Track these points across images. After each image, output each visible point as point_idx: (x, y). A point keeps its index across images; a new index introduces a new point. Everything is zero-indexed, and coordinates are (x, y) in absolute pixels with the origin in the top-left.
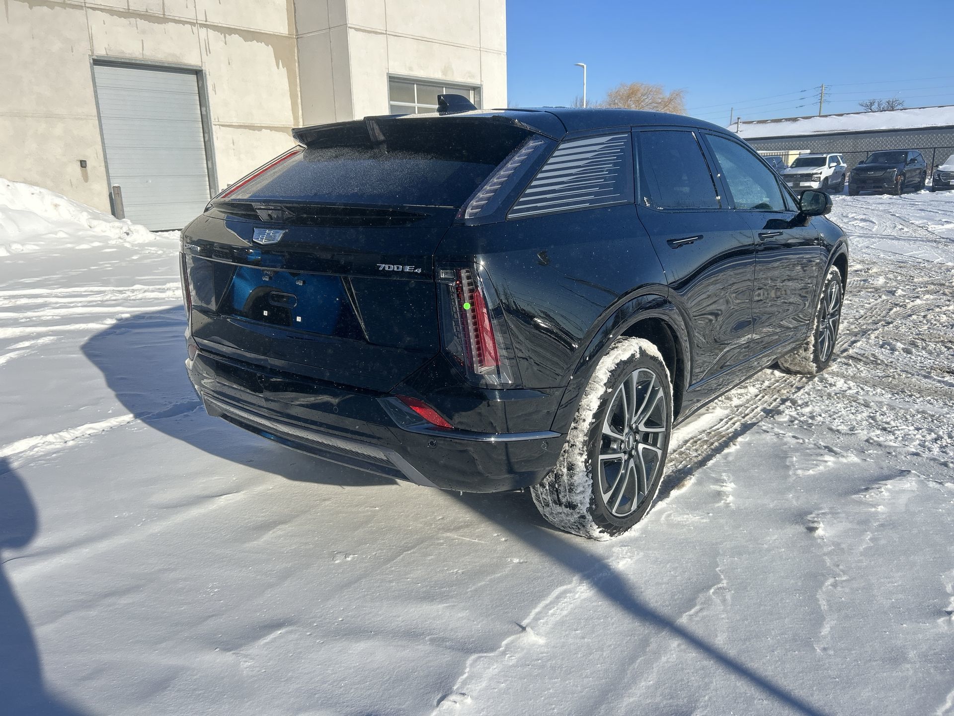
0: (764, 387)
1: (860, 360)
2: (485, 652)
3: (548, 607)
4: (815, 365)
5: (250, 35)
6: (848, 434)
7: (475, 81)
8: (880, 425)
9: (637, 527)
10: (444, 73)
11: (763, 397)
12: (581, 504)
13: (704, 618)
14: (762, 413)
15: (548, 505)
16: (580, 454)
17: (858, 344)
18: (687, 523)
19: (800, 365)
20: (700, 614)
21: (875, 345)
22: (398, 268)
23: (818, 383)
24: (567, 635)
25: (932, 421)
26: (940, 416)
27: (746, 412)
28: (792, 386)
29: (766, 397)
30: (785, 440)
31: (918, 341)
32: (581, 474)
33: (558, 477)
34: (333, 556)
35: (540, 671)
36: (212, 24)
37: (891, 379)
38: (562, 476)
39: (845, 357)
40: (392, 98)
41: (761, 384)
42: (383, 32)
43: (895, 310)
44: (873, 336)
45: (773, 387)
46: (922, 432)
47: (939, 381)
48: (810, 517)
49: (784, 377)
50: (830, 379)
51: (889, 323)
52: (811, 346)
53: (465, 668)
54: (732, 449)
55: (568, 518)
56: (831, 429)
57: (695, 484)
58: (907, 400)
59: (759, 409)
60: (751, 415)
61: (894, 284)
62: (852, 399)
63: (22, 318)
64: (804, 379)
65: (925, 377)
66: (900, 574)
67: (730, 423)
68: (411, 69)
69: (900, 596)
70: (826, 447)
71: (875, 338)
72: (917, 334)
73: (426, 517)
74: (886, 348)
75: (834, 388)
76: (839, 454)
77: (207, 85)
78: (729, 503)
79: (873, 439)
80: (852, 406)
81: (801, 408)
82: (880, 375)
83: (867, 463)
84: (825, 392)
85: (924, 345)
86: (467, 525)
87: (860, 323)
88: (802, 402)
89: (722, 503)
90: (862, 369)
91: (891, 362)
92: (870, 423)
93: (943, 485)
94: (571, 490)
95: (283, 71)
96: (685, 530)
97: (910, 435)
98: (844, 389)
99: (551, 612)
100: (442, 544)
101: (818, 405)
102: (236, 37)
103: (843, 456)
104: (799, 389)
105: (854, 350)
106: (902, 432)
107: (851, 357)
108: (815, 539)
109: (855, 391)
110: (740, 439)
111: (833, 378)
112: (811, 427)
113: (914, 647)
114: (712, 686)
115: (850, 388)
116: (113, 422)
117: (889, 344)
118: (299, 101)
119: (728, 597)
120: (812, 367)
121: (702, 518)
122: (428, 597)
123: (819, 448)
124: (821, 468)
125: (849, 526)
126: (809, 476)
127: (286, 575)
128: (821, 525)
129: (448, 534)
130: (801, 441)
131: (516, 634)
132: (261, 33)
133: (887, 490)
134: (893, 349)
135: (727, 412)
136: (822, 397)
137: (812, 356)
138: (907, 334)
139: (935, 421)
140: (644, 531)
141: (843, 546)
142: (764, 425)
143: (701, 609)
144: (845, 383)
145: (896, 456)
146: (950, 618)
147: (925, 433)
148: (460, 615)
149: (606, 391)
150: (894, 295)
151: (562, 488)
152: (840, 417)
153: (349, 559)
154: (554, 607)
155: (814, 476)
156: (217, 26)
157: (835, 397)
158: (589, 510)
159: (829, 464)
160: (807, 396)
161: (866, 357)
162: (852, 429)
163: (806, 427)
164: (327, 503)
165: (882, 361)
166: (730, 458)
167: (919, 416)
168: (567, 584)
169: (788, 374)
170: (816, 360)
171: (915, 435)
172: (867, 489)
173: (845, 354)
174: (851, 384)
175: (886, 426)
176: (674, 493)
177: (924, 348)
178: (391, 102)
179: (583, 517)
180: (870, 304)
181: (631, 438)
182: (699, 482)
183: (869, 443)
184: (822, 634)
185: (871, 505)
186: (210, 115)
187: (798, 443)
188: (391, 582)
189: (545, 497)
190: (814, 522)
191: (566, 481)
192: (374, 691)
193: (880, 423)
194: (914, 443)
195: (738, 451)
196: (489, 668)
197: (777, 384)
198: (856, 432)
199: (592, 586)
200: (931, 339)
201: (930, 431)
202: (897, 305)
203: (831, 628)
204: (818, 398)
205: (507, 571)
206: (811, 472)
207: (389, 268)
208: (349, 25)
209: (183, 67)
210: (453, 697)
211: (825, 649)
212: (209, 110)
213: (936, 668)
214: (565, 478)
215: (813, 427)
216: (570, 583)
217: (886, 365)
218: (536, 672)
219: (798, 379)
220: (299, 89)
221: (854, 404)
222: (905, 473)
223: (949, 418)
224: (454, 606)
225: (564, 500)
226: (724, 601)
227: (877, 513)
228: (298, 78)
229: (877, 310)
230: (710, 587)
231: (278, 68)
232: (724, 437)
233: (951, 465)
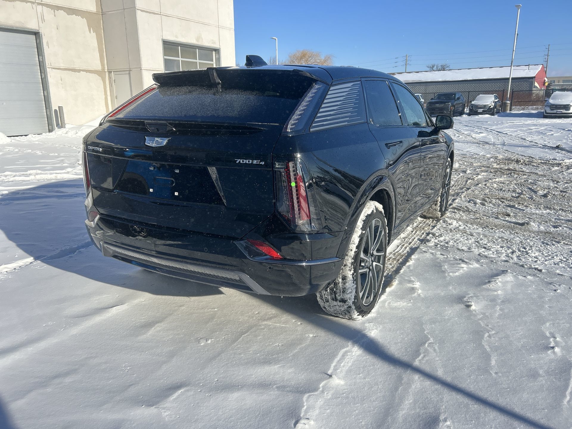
0: (414, 227)
1: (460, 210)
2: (312, 392)
3: (339, 362)
4: (440, 213)
5: (71, 11)
6: (468, 251)
7: (216, 46)
8: (482, 246)
9: (373, 311)
10: (197, 40)
11: (416, 232)
12: (349, 299)
13: (427, 361)
14: (418, 241)
15: (328, 301)
16: (350, 270)
17: (457, 201)
18: (400, 307)
19: (432, 213)
20: (425, 359)
21: (465, 201)
22: (249, 162)
23: (443, 223)
24: (355, 378)
25: (507, 242)
26: (511, 239)
27: (410, 241)
28: (429, 225)
29: (418, 232)
30: (437, 256)
31: (486, 198)
32: (350, 282)
33: (336, 284)
34: (198, 341)
35: (347, 400)
36: (45, 3)
37: (479, 220)
38: (339, 283)
39: (451, 208)
40: (165, 54)
41: (413, 225)
42: (158, 13)
43: (469, 181)
44: (462, 196)
45: (419, 226)
46: (505, 249)
47: (504, 220)
48: (465, 299)
49: (423, 220)
50: (448, 221)
51: (468, 189)
52: (439, 203)
53: (304, 403)
54: (410, 263)
55: (340, 308)
56: (458, 249)
57: (398, 284)
58: (491, 231)
59: (416, 239)
60: (413, 242)
61: (464, 167)
62: (463, 232)
64: (434, 221)
65: (496, 218)
66: (520, 328)
67: (403, 248)
68: (177, 37)
69: (525, 340)
70: (460, 259)
71: (464, 197)
72: (485, 195)
73: (248, 313)
74: (471, 203)
75: (452, 226)
76: (468, 263)
77: (42, 42)
78: (420, 294)
79: (482, 254)
80: (464, 236)
81: (439, 238)
82: (473, 218)
83: (483, 267)
84: (448, 228)
85: (490, 200)
86: (275, 316)
87: (453, 189)
88: (438, 234)
89: (416, 294)
90: (463, 215)
91: (476, 210)
92: (477, 245)
93: (526, 277)
94: (344, 292)
95: (94, 35)
96: (400, 311)
97: (499, 250)
98: (457, 226)
99: (342, 365)
100: (264, 329)
101: (447, 236)
102: (61, 12)
103: (470, 264)
104: (434, 227)
105: (456, 204)
106: (494, 249)
107: (454, 208)
108: (471, 311)
109: (463, 227)
110: (413, 257)
111: (450, 220)
112: (447, 248)
113: (541, 368)
114: (445, 400)
115: (460, 226)
116: (21, 263)
117: (473, 201)
118: (105, 54)
119: (436, 348)
120: (438, 215)
121: (408, 304)
122: (267, 361)
123: (457, 260)
124: (461, 271)
125: (487, 303)
126: (456, 276)
127: (172, 355)
128: (473, 303)
129: (266, 322)
130: (446, 257)
131: (326, 379)
132: (78, 10)
133: (500, 282)
134: (475, 203)
135: (399, 241)
136: (447, 231)
137: (439, 208)
138: (479, 195)
139: (509, 243)
141: (487, 314)
142: (423, 248)
143: (424, 356)
144: (457, 223)
145: (496, 263)
146: (554, 350)
147: (506, 249)
148: (289, 371)
149: (362, 232)
150: (465, 173)
151: (338, 291)
152: (460, 242)
153: (209, 342)
154: (343, 362)
155: (459, 276)
156: (49, 5)
157: (454, 231)
158: (354, 303)
159: (465, 269)
160: (439, 231)
161: (463, 208)
162: (469, 249)
163: (445, 248)
164: (183, 308)
165: (472, 210)
166: (411, 268)
167: (500, 240)
168: (346, 348)
169: (425, 219)
170: (441, 210)
171: (501, 251)
172: (489, 282)
173: (451, 207)
174: (460, 223)
175: (485, 246)
176: (388, 290)
177: (490, 202)
178: (165, 57)
179: (350, 307)
180: (455, 178)
181: (370, 259)
182: (400, 283)
183: (480, 256)
184: (492, 364)
185: (494, 290)
186: (45, 61)
187: (444, 258)
188: (240, 354)
189: (326, 296)
190: (468, 302)
191: (341, 286)
192: (252, 422)
193: (482, 244)
194: (503, 255)
195: (414, 264)
196: (317, 401)
197: (421, 225)
198: (472, 250)
199: (360, 347)
200: (492, 197)
201: (509, 248)
202: (469, 179)
203: (496, 361)
204: (445, 232)
205: (308, 342)
206: (457, 274)
207: (243, 161)
208: (137, 8)
209: (26, 30)
210: (302, 421)
211: (496, 373)
212: (45, 58)
213: (555, 378)
214: (340, 285)
215: (449, 248)
216: (348, 346)
217: (474, 212)
218: (345, 401)
219: (431, 221)
220: (104, 47)
221: (465, 234)
222: (505, 272)
223: (516, 241)
224: (284, 366)
225: (339, 298)
226: (435, 350)
227: (498, 295)
228: (103, 39)
229: (460, 181)
230: (425, 343)
231: (90, 33)
232: (403, 256)
233: (526, 266)
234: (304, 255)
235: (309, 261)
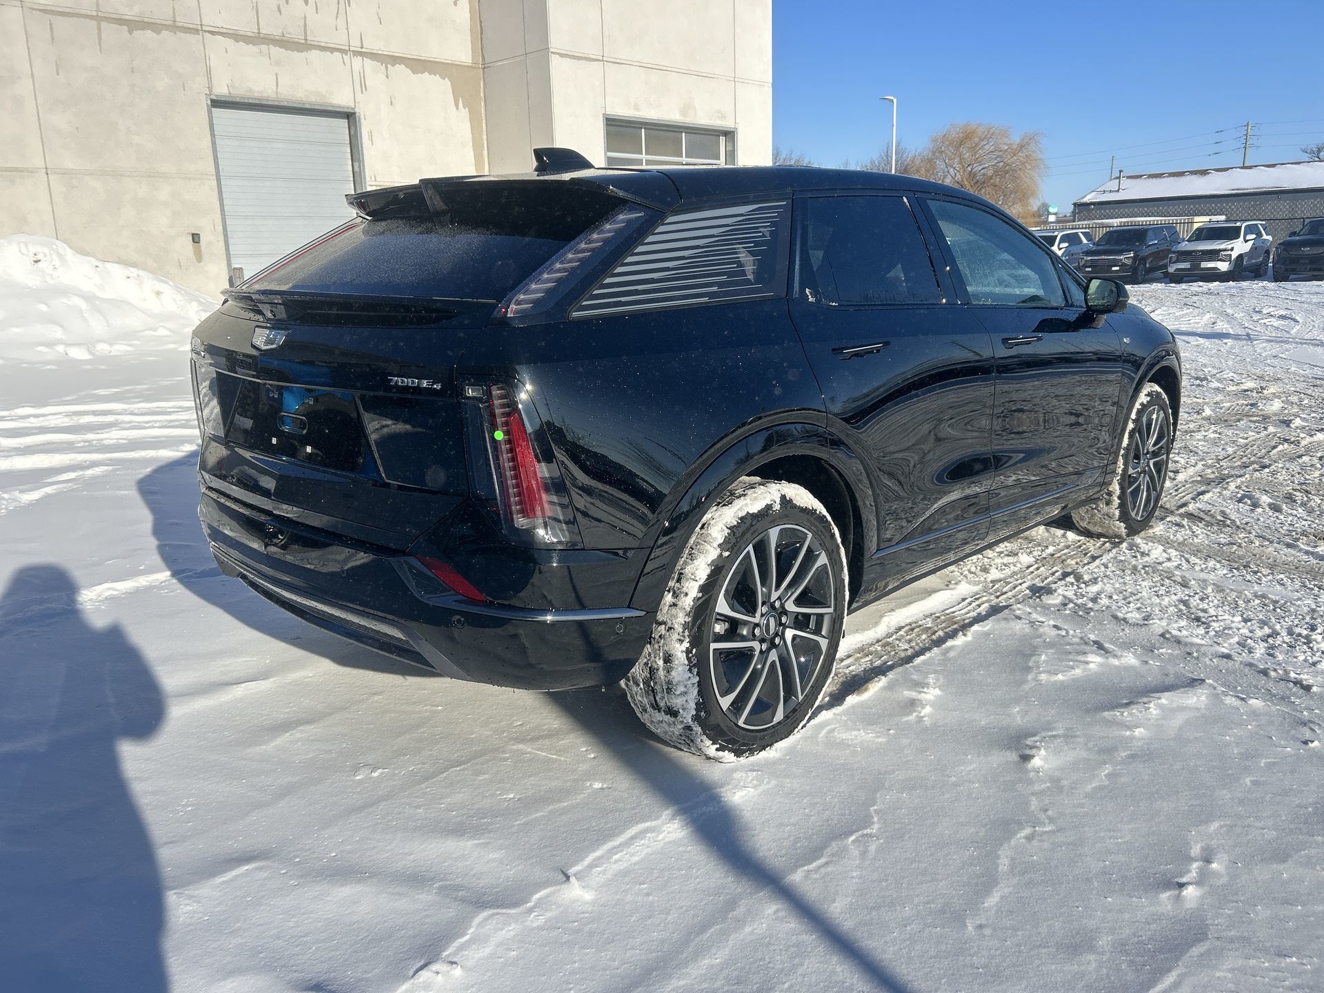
0: (1044, 555)
1: (1201, 519)
2: (506, 908)
3: (613, 851)
4: (1122, 524)
5: (420, 65)
6: (1138, 624)
7: (727, 124)
8: (1192, 613)
9: (782, 745)
10: (684, 112)
11: (1038, 569)
12: (684, 709)
13: (827, 874)
14: (1028, 591)
15: (645, 711)
16: (680, 640)
17: (1207, 497)
18: (855, 741)
19: (1102, 526)
20: (823, 871)
21: (1231, 498)
22: (413, 382)
23: (1127, 551)
24: (626, 891)
25: (1274, 610)
26: (1286, 603)
27: (1005, 590)
28: (1086, 554)
29: (1042, 569)
30: (1041, 630)
31: (1298, 494)
32: (680, 669)
33: (652, 671)
34: (356, 769)
35: (571, 937)
36: (369, 51)
37: (1235, 547)
38: (657, 670)
39: (1181, 515)
40: (609, 148)
41: (1043, 550)
42: (598, 57)
43: (1280, 448)
44: (1232, 486)
45: (1059, 555)
46: (1252, 625)
47: (1307, 553)
48: (1029, 741)
49: (1079, 541)
50: (1142, 545)
51: (1264, 467)
52: (1116, 499)
53: (470, 927)
54: (960, 640)
55: (671, 729)
56: (1115, 617)
57: (884, 688)
58: (1248, 577)
59: (1025, 585)
60: (1010, 593)
61: (1295, 410)
62: (1165, 575)
63: (79, 442)
64: (1108, 544)
65: (1289, 546)
66: (1132, 826)
67: (974, 604)
68: (637, 108)
69: (1121, 858)
70: (1095, 642)
71: (1236, 487)
72: (1301, 484)
73: (500, 722)
74: (1245, 503)
75: (1146, 559)
76: (1110, 652)
77: (361, 132)
78: (923, 717)
79: (1170, 633)
80: (1162, 585)
81: (1087, 586)
82: (1223, 541)
83: (1147, 667)
84: (1129, 563)
85: (1305, 499)
86: (551, 734)
87: (1221, 466)
88: (1090, 577)
89: (912, 717)
90: (1199, 532)
91: (1247, 524)
92: (1180, 610)
93: (1246, 702)
94: (669, 690)
95: (464, 112)
96: (847, 751)
97: (1231, 628)
98: (1161, 560)
99: (617, 857)
100: (506, 759)
101: (1112, 582)
102: (401, 68)
103: (1115, 656)
104: (1094, 558)
105: (1197, 505)
106: (1222, 624)
107: (1190, 516)
108: (1028, 771)
109: (1176, 564)
110: (976, 628)
111: (1147, 544)
112: (1088, 613)
113: (1112, 931)
114: (801, 971)
115: (1169, 560)
116: (142, 581)
117: (1250, 498)
118: (485, 152)
119: (873, 848)
120: (1119, 528)
121: (877, 737)
122: (459, 830)
123: (1086, 643)
124: (1078, 672)
125: (1084, 754)
126: (1055, 683)
127: (285, 792)
128: (1043, 752)
129: (521, 746)
130: (1064, 633)
131: (555, 885)
132: (435, 62)
133: (1160, 707)
134: (1255, 505)
135: (976, 589)
136: (1124, 571)
137: (1117, 513)
138: (1285, 483)
139: (1278, 610)
140: (791, 751)
141: (1064, 782)
142: (1019, 609)
143: (827, 863)
144: (1164, 551)
145: (1197, 658)
146: (1180, 893)
147: (1256, 626)
148: (491, 856)
149: (721, 555)
150: (1288, 426)
151: (658, 688)
152: (1138, 600)
153: (375, 775)
154: (622, 851)
155: (1062, 682)
156: (376, 54)
157: (1143, 571)
158: (696, 718)
159: (1092, 666)
160: (1103, 568)
161: (1211, 515)
162: (1147, 618)
163: (1081, 614)
164: (376, 698)
165: (1233, 522)
166: (952, 654)
167: (1257, 602)
168: (652, 820)
169: (1088, 537)
170: (1124, 517)
171: (1238, 629)
172: (1128, 705)
173: (1182, 510)
174: (1173, 552)
175: (1201, 614)
176: (851, 700)
177: (1303, 504)
178: (608, 153)
179: (688, 728)
180: (1247, 438)
182: (890, 687)
183: (1165, 638)
184: (986, 905)
185: (1126, 726)
186: (364, 172)
187: (1059, 635)
188: (418, 807)
189: (640, 699)
190: (1032, 747)
191: (662, 677)
192: (339, 952)
193: (1193, 610)
194: (1232, 641)
195: (967, 645)
196: (502, 929)
197: (1066, 551)
198: (1151, 622)
199: (687, 824)
200: (1319, 491)
201: (1263, 623)
202: (1286, 440)
203: (1002, 898)
204: (1118, 572)
205: (579, 799)
206: (1060, 677)
207: (403, 382)
208: (551, 50)
209: (329, 108)
210: (435, 967)
211: (980, 927)
212: (364, 166)
213: (1132, 963)
214: (661, 673)
215: (1092, 614)
216: (657, 818)
217: (1238, 527)
218: (565, 938)
219: (1098, 545)
220: (485, 137)
221: (1167, 582)
222: (1196, 683)
223: (1299, 606)
224: (488, 843)
225: (662, 704)
226: (864, 853)
227: (1132, 738)
228: (484, 121)
229: (1254, 447)
230: (851, 833)
231: (457, 109)
232: (956, 623)
233: (1273, 674)
234: (545, 597)
235: (558, 611)
